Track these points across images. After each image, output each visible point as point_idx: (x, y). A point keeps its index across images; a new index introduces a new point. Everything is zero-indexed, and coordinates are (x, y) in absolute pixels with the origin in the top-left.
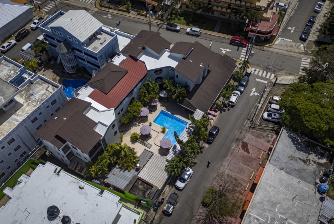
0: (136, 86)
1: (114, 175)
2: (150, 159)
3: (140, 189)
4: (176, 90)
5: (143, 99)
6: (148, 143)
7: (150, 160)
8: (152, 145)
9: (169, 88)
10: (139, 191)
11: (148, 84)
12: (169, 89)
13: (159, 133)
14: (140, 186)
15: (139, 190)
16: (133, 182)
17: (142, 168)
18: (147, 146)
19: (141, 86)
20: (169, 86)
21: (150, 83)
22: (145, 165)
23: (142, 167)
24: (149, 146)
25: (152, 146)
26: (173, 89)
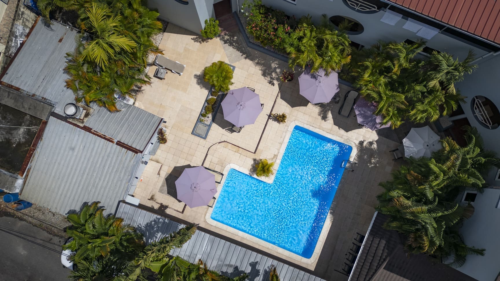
0: (407, 15)
1: (60, 41)
2: (119, 143)
3: (15, 132)
4: (427, 202)
5: (367, 68)
6: (210, 126)
7: (115, 146)
8: (205, 138)
9: (436, 169)
10: (7, 133)
11: (436, 68)
12: (432, 166)
13: (255, 153)
14: (22, 130)
15: (10, 131)
16: (24, 107)
17: (81, 125)
18: (200, 125)
19: (422, 42)
20: (445, 168)
21: (441, 76)
22: (96, 134)
23: (85, 124)
24: (202, 129)
25: (202, 140)
26: (431, 187)
